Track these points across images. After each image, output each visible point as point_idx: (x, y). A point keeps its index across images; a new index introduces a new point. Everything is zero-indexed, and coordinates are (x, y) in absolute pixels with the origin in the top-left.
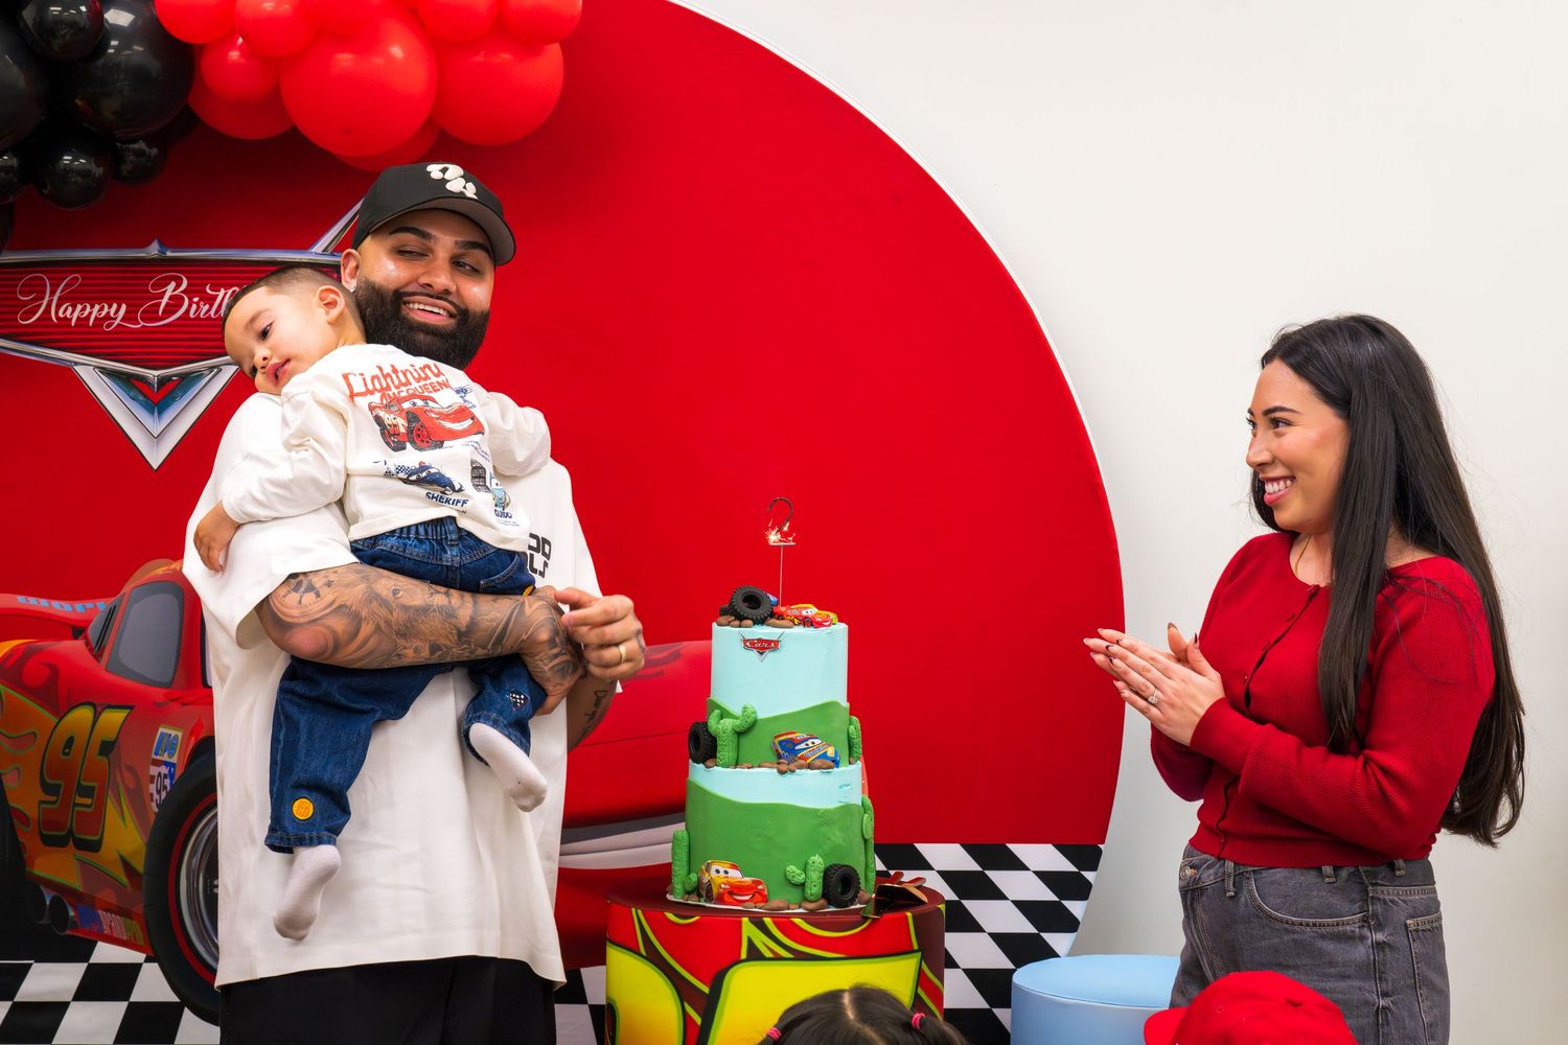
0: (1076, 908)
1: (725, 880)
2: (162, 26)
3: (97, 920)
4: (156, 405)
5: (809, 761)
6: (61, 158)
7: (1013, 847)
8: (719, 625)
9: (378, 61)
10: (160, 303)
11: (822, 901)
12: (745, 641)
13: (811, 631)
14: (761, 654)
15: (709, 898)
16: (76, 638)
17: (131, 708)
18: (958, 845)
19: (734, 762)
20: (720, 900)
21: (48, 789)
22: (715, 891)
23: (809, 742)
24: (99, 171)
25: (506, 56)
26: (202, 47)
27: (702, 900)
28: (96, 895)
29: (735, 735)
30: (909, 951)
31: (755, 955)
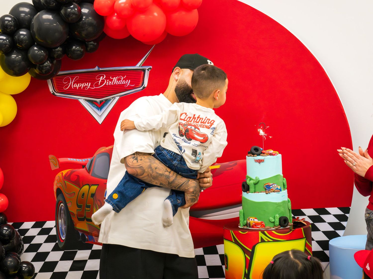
0: (344, 223)
1: (253, 222)
2: (96, 12)
3: (93, 239)
4: (100, 108)
5: (273, 190)
6: (72, 47)
7: (327, 209)
8: (248, 156)
9: (151, 17)
10: (99, 82)
11: (279, 226)
12: (255, 160)
13: (272, 157)
14: (260, 163)
15: (250, 227)
16: (83, 168)
17: (98, 185)
18: (312, 209)
19: (254, 191)
20: (253, 227)
21: (79, 206)
22: (251, 225)
23: (273, 185)
24: (82, 50)
25: (183, 13)
26: (106, 17)
27: (248, 227)
28: (93, 233)
29: (254, 185)
30: (303, 238)
31: (263, 241)
